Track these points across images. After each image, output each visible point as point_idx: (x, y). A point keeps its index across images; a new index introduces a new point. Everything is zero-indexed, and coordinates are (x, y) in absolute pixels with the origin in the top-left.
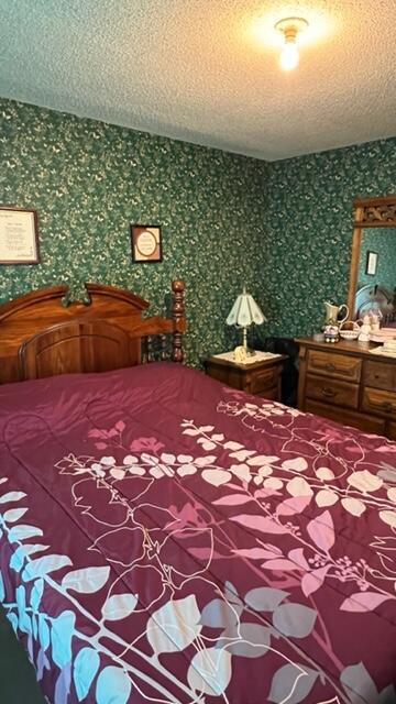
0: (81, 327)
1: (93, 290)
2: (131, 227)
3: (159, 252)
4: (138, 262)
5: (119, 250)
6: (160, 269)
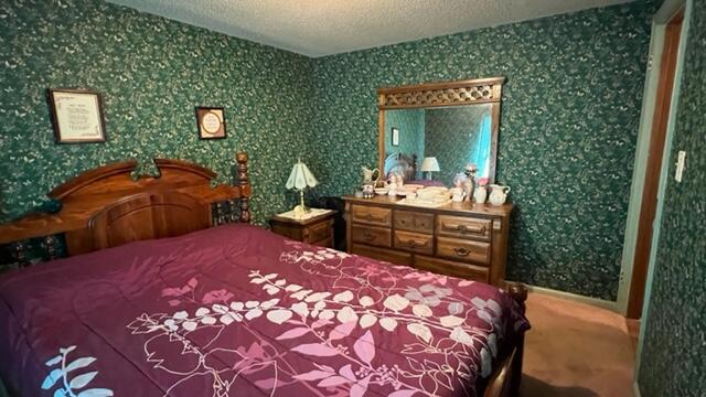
0: (152, 197)
1: (162, 165)
2: (197, 109)
3: (222, 130)
4: (205, 139)
5: (186, 129)
6: (225, 144)
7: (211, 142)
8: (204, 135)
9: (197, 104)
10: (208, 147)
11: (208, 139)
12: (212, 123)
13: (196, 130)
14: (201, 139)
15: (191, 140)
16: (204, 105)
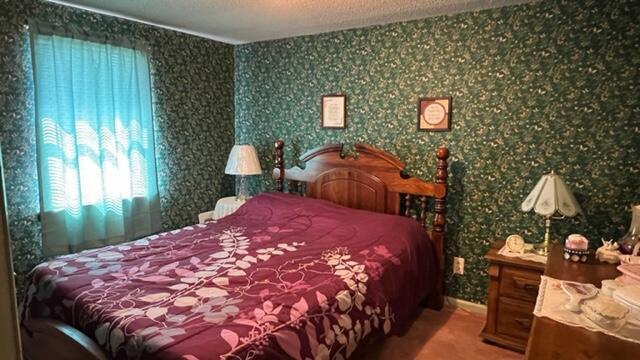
0: (350, 174)
2: (420, 100)
3: (446, 122)
4: (424, 130)
5: (406, 121)
6: (448, 137)
7: (431, 134)
8: (423, 126)
9: (421, 96)
10: (427, 139)
11: (428, 131)
12: (435, 114)
13: (416, 121)
14: (419, 129)
15: (410, 131)
16: (429, 96)
